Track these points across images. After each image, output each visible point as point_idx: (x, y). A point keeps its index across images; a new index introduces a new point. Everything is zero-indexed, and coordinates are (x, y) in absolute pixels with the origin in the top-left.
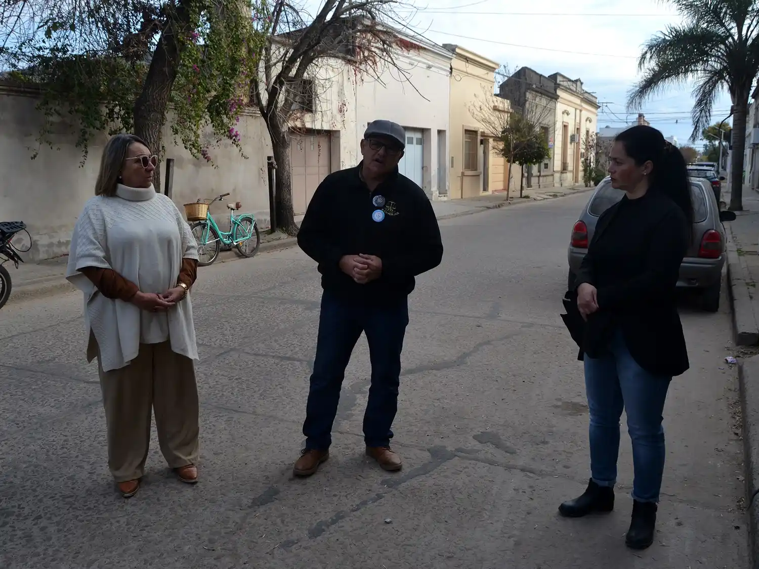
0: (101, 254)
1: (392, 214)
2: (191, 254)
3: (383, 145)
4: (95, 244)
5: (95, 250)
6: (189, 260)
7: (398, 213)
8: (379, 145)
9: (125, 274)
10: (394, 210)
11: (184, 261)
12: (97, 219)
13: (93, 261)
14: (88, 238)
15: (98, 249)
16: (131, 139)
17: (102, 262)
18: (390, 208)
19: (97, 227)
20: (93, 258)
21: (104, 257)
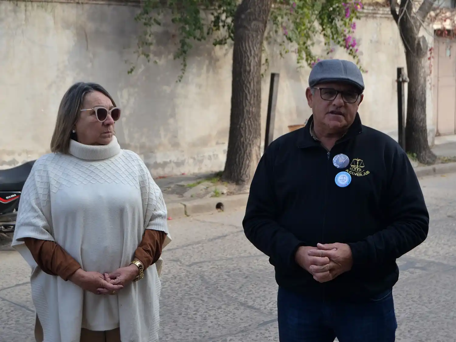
0: (41, 223)
1: (361, 175)
2: (156, 224)
3: (338, 92)
4: (35, 211)
5: (35, 218)
6: (152, 232)
7: (368, 172)
8: (332, 93)
9: (68, 247)
10: (362, 169)
11: (146, 233)
12: (42, 182)
13: (32, 231)
14: (30, 204)
15: (38, 216)
16: (90, 87)
17: (43, 233)
18: (356, 167)
19: (41, 191)
20: (32, 228)
21: (44, 227)
